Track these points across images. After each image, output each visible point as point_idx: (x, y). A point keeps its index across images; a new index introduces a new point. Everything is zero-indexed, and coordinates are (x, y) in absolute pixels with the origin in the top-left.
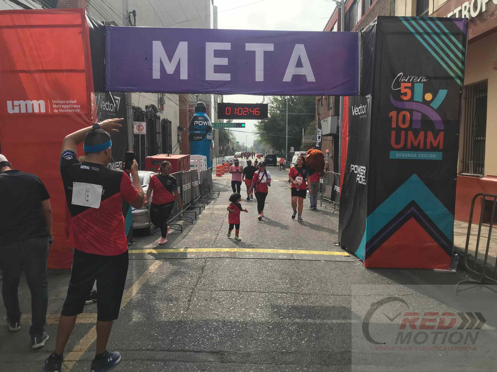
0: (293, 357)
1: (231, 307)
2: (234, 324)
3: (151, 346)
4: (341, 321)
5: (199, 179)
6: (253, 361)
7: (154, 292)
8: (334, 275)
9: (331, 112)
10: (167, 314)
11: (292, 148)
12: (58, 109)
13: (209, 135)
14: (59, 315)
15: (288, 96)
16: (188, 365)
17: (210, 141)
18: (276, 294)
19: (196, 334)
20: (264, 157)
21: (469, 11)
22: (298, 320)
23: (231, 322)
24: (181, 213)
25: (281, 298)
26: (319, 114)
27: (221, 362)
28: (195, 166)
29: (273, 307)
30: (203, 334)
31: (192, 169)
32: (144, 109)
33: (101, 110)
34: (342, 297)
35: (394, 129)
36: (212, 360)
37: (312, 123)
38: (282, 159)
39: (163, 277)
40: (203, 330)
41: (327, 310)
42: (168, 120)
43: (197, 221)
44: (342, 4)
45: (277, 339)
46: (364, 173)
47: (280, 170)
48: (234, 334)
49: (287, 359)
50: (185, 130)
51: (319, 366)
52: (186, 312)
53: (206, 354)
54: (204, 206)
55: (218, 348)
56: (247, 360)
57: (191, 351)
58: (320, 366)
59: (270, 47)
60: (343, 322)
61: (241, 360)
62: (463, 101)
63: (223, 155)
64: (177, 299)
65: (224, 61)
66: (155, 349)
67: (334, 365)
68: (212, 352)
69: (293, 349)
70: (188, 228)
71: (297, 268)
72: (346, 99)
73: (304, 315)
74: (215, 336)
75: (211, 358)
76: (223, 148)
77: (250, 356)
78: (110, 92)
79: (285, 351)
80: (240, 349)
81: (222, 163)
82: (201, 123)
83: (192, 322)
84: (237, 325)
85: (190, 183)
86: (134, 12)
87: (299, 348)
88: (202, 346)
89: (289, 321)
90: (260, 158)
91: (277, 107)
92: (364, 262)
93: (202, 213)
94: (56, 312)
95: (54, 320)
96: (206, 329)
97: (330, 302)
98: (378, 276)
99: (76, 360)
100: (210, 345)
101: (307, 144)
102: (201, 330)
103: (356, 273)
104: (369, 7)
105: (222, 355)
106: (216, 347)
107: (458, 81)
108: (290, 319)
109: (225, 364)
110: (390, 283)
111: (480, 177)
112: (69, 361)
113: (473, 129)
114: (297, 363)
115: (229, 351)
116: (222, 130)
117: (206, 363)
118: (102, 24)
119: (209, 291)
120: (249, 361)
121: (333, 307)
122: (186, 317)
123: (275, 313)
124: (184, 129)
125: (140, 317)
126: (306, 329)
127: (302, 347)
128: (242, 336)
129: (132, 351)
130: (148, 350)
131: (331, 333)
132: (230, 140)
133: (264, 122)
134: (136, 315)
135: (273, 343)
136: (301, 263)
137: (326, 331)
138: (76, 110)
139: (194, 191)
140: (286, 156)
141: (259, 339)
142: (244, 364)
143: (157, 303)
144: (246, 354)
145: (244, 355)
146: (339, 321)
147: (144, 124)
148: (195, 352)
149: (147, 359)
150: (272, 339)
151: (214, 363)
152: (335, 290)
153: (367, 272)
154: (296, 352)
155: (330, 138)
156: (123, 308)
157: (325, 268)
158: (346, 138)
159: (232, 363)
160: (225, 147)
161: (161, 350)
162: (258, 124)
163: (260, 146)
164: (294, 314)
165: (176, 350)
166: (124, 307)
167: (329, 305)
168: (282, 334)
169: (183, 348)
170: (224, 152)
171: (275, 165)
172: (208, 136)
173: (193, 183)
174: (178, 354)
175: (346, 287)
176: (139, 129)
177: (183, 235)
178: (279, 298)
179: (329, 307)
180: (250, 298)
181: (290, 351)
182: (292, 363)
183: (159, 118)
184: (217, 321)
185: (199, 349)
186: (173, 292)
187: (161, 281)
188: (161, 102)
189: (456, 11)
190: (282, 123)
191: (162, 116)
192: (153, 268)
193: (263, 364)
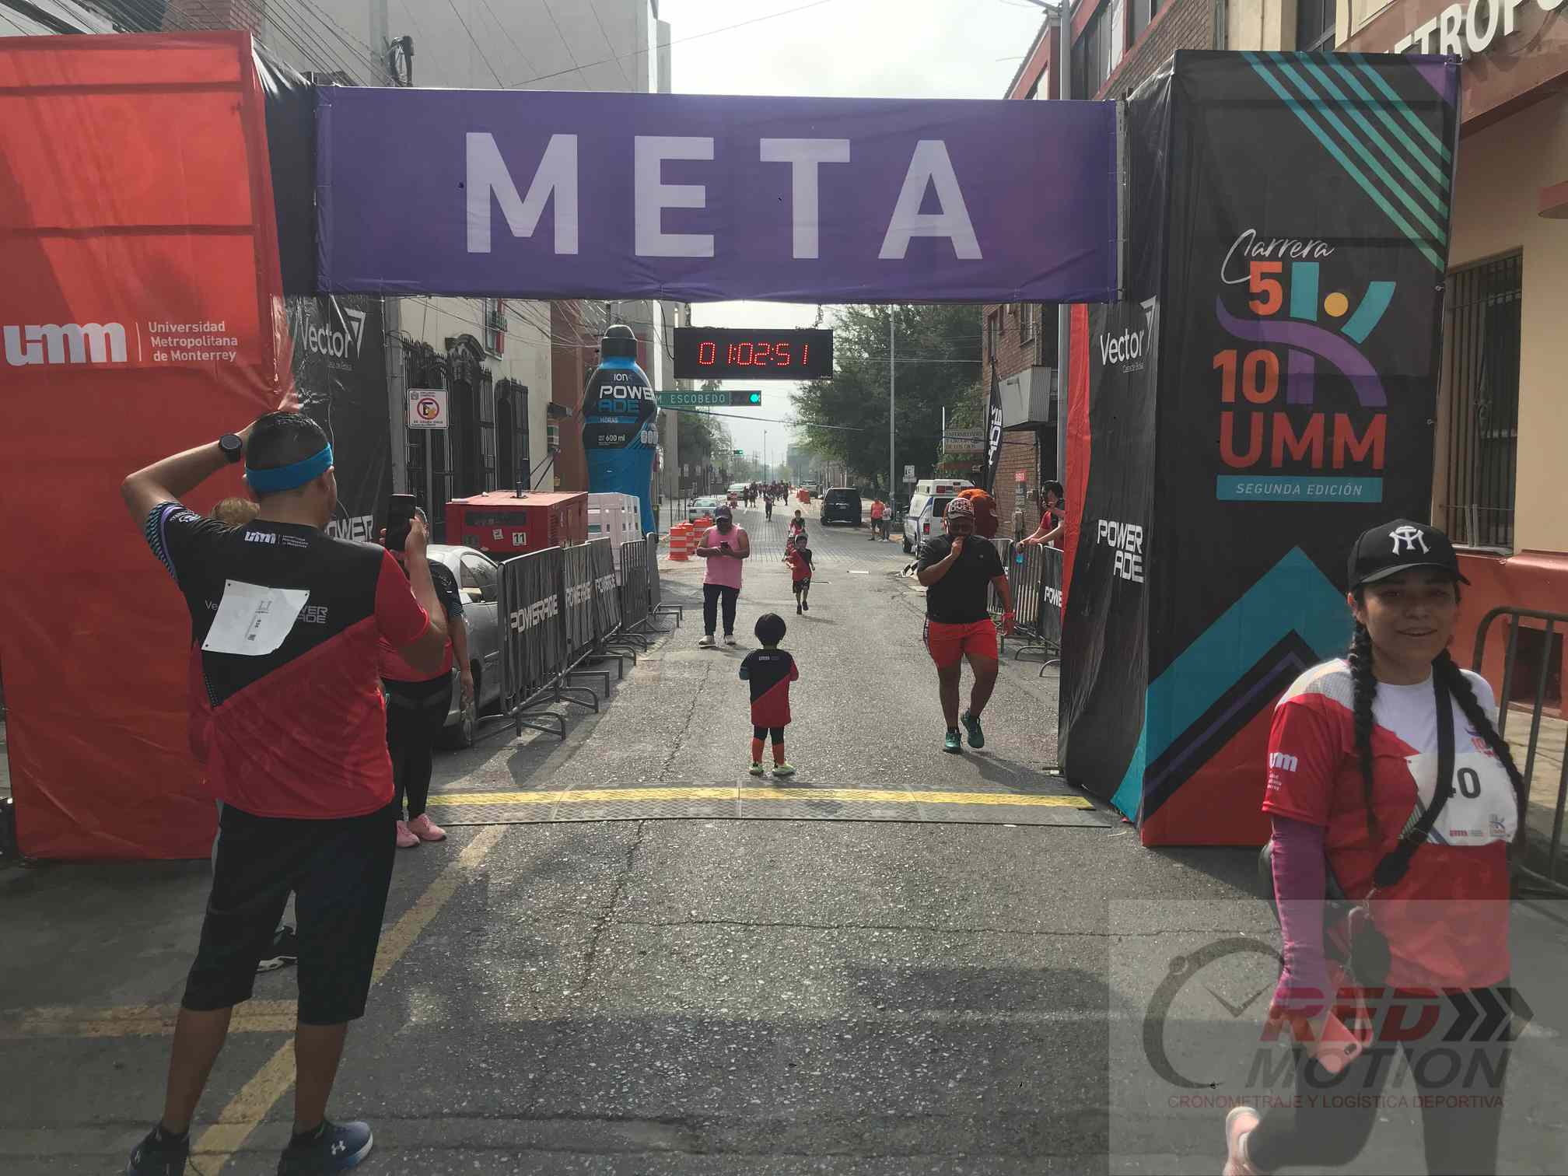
0: (921, 1133)
1: (722, 976)
2: (731, 1030)
3: (469, 1102)
4: (1069, 1017)
5: (617, 568)
6: (794, 1145)
7: (478, 930)
8: (1045, 870)
9: (1032, 355)
10: (519, 1000)
11: (910, 470)
12: (167, 350)
13: (648, 429)
14: (175, 1006)
15: (895, 306)
16: (585, 1161)
17: (650, 447)
18: (864, 933)
19: (611, 1062)
20: (822, 498)
21: (1462, 33)
22: (933, 1015)
23: (721, 1023)
24: (561, 677)
25: (881, 943)
26: (993, 361)
27: (691, 1152)
28: (604, 528)
29: (854, 972)
30: (634, 1061)
31: (593, 537)
32: (439, 349)
33: (305, 352)
34: (1071, 938)
35: (1228, 406)
36: (663, 1144)
37: (970, 391)
38: (877, 503)
39: (505, 881)
40: (634, 1051)
41: (1024, 980)
42: (518, 382)
43: (611, 701)
44: (1061, 14)
45: (867, 1073)
46: (1139, 547)
47: (873, 539)
48: (733, 1061)
49: (900, 1137)
50: (571, 414)
51: (1002, 1160)
52: (579, 994)
53: (644, 1125)
54: (633, 655)
55: (680, 1106)
56: (772, 1145)
57: (598, 1117)
58: (1005, 1161)
59: (839, 151)
60: (1076, 1017)
61: (756, 1143)
62: (1446, 318)
63: (692, 491)
64: (549, 952)
65: (693, 196)
66: (480, 1111)
67: (1049, 1155)
68: (665, 1121)
69: (920, 1108)
70: (582, 727)
71: (930, 849)
72: (1080, 313)
73: (953, 999)
74: (672, 1067)
75: (660, 1139)
76: (692, 470)
77: (784, 1129)
78: (333, 297)
79: (894, 1114)
80: (752, 1110)
81: (688, 517)
82: (620, 392)
83: (598, 1021)
84: (742, 1030)
85: (589, 583)
86: (406, 43)
87: (938, 1105)
88: (631, 1100)
89: (907, 1017)
90: (807, 502)
91: (860, 339)
92: (1138, 826)
93: (627, 678)
94: (167, 998)
95: (159, 1023)
96: (644, 1048)
97: (1034, 956)
98: (1185, 872)
99: (229, 1149)
100: (656, 1097)
101: (957, 455)
102: (629, 1050)
103: (1115, 861)
104: (1147, 23)
105: (693, 1128)
106: (674, 1103)
107: (1430, 254)
108: (908, 1010)
109: (703, 1156)
110: (1223, 894)
111: (1501, 556)
112: (207, 1153)
113: (1476, 406)
114: (933, 1150)
115: (716, 1114)
116: (690, 414)
117: (644, 1155)
118: (304, 81)
119: (652, 925)
120: (781, 1146)
121: (1045, 970)
122: (581, 1009)
123: (861, 991)
124: (569, 411)
125: (432, 1010)
126: (958, 1043)
127: (949, 1101)
128: (757, 1066)
129: (406, 1118)
130: (459, 1115)
131: (1038, 1054)
132: (712, 447)
133: (819, 388)
134: (422, 1005)
135: (856, 1088)
136: (942, 831)
137: (1024, 1049)
138: (225, 355)
139: (600, 605)
140: (892, 494)
141: (811, 1076)
142: (763, 1158)
143: (486, 966)
144: (770, 1123)
145: (763, 1129)
146: (1063, 1016)
147: (441, 397)
148: (610, 1119)
149: (455, 1144)
150: (853, 1076)
151: (671, 1154)
152: (1049, 917)
153: (1149, 859)
154: (930, 1116)
155: (1029, 436)
156: (380, 982)
157: (1015, 847)
158: (1079, 435)
159: (727, 1153)
160: (698, 469)
161: (502, 1116)
162: (800, 393)
163: (808, 464)
164: (919, 996)
165: (549, 1113)
166: (383, 980)
167: (1031, 965)
168: (885, 1060)
169: (569, 1107)
170: (695, 484)
171: (856, 523)
172: (643, 432)
173: (597, 581)
174: (556, 1126)
175: (1084, 908)
176: (425, 413)
177: (566, 749)
178: (873, 944)
179: (1030, 970)
180: (783, 945)
181: (909, 1114)
182: (916, 1150)
183: (488, 376)
184: (678, 1020)
185: (620, 1111)
186: (538, 930)
187: (499, 893)
188: (495, 325)
189: (1423, 33)
190: (877, 390)
191: (499, 370)
192: (474, 853)
193: (825, 1156)
